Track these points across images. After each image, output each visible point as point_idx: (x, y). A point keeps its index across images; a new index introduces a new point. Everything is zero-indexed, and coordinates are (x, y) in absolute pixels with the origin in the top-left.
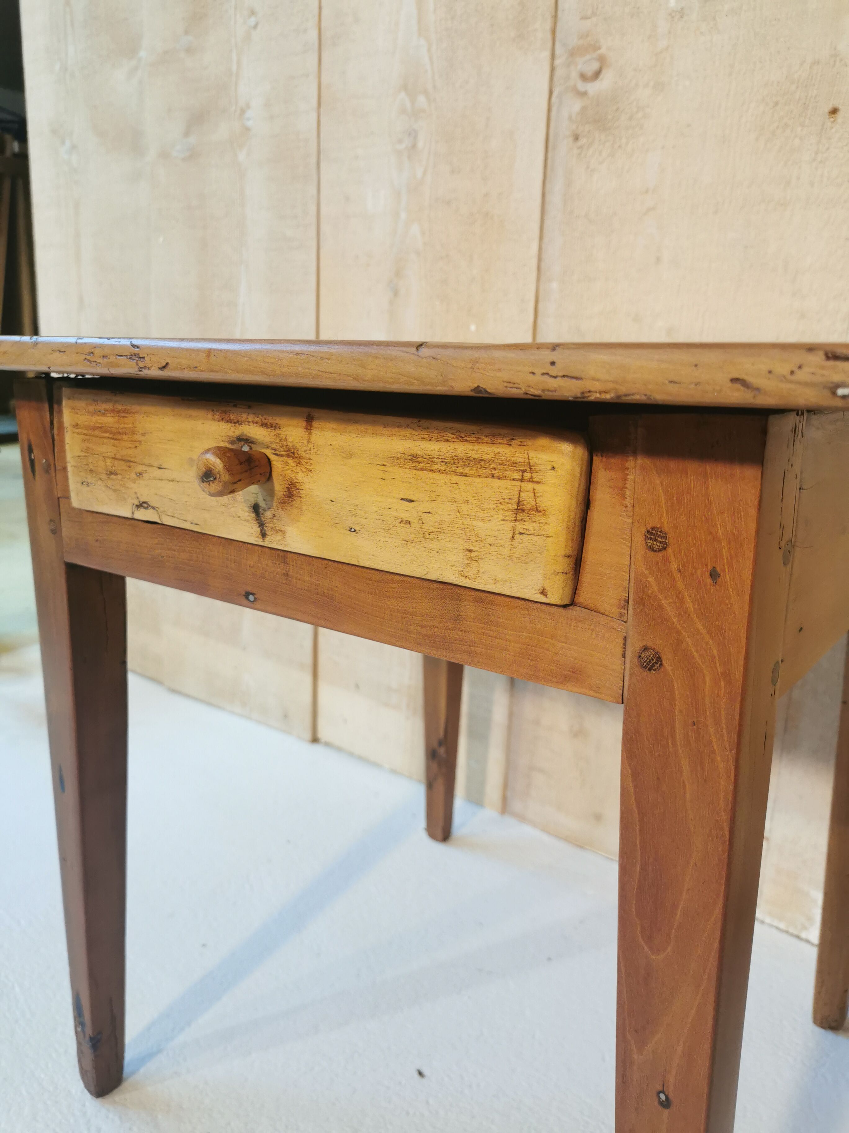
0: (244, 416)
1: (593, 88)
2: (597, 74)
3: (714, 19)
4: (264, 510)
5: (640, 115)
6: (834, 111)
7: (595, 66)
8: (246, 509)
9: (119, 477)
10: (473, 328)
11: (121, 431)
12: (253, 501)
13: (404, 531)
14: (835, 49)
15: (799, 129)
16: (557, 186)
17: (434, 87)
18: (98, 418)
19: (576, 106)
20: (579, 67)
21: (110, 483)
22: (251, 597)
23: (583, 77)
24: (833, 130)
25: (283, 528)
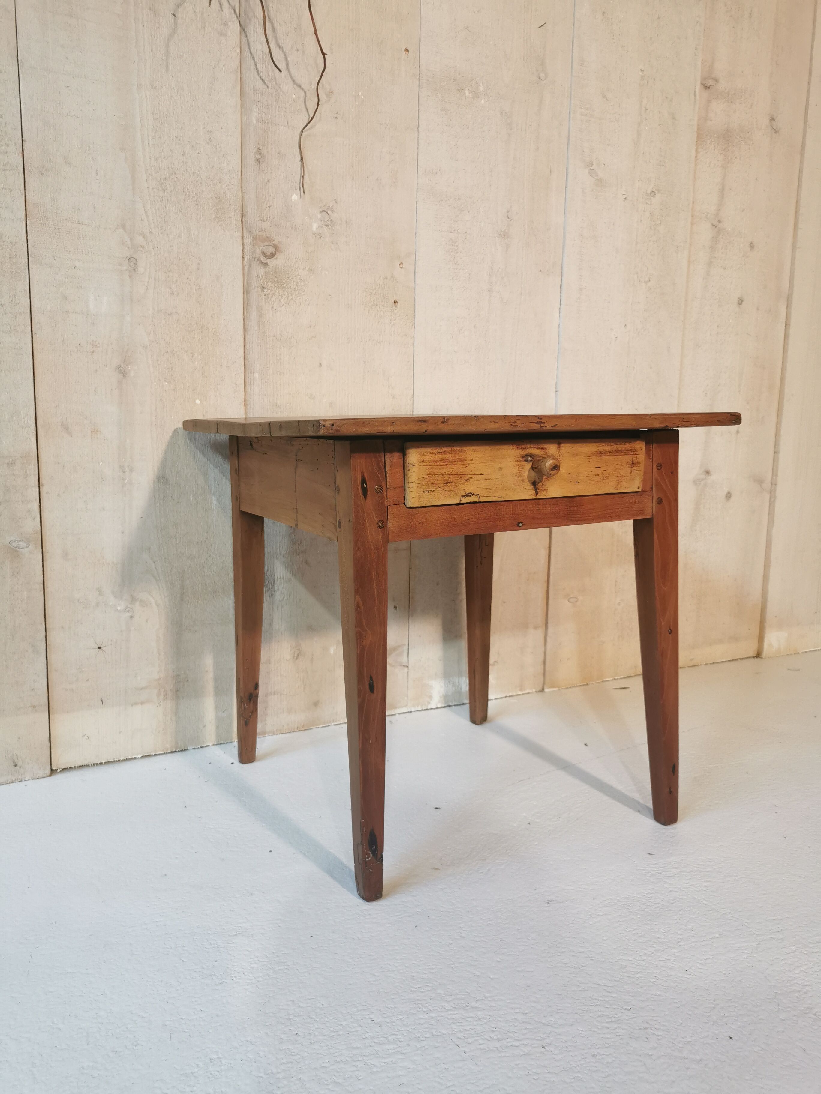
0: (528, 446)
1: (270, 261)
2: (273, 255)
3: (337, 243)
4: (538, 483)
5: (302, 284)
6: (395, 302)
7: (272, 250)
8: (530, 484)
9: (453, 484)
10: (198, 402)
11: (456, 460)
12: (533, 480)
13: (597, 479)
14: (393, 274)
15: (382, 307)
16: (254, 315)
17: (151, 233)
18: (439, 456)
19: (262, 271)
20: (261, 247)
21: (446, 488)
22: (521, 525)
23: (264, 253)
24: (397, 311)
25: (547, 489)
